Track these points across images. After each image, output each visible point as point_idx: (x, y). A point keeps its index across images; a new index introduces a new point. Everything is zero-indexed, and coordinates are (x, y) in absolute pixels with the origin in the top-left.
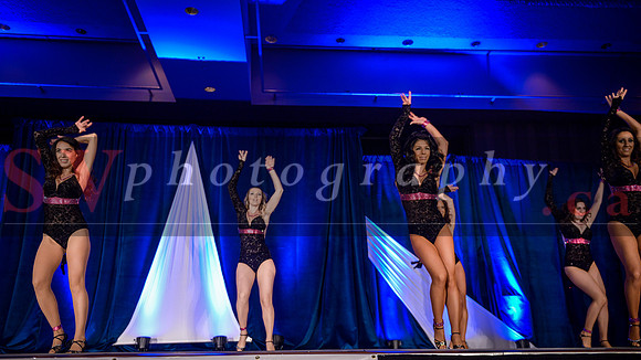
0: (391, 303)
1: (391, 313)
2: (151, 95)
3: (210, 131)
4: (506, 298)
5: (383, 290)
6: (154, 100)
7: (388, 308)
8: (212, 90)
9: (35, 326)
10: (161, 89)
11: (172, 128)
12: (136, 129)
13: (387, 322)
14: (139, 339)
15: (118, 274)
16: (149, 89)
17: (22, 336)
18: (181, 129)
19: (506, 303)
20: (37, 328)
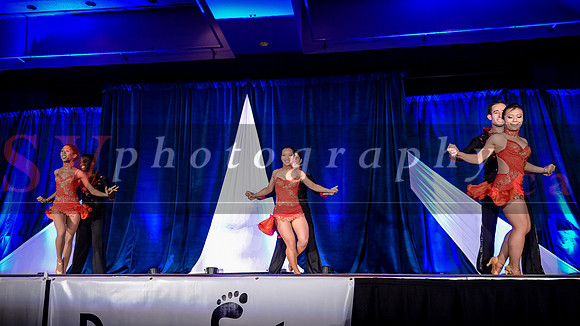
0: (438, 237)
1: (437, 247)
2: (214, 53)
3: (263, 85)
4: (562, 233)
5: (431, 226)
6: (217, 57)
7: (436, 243)
8: (266, 44)
10: (222, 47)
11: (229, 84)
12: (200, 87)
13: (434, 256)
14: (208, 268)
16: (212, 48)
18: (237, 84)
19: (561, 237)
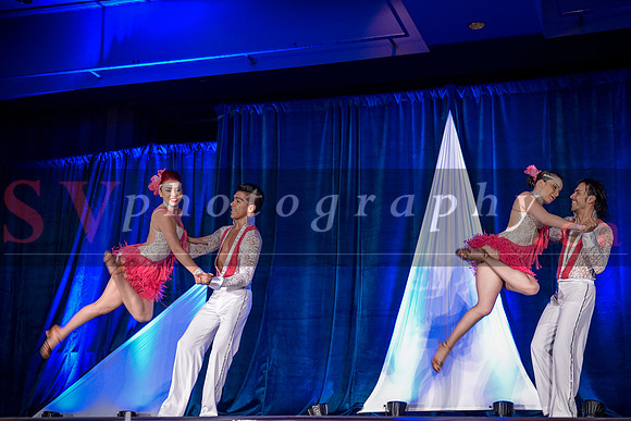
2: (394, 47)
3: (476, 92)
6: (399, 52)
8: (480, 26)
9: (260, 386)
10: (407, 35)
11: (420, 95)
12: (372, 102)
15: (359, 313)
16: (391, 38)
17: (245, 399)
18: (433, 95)
20: (262, 389)
